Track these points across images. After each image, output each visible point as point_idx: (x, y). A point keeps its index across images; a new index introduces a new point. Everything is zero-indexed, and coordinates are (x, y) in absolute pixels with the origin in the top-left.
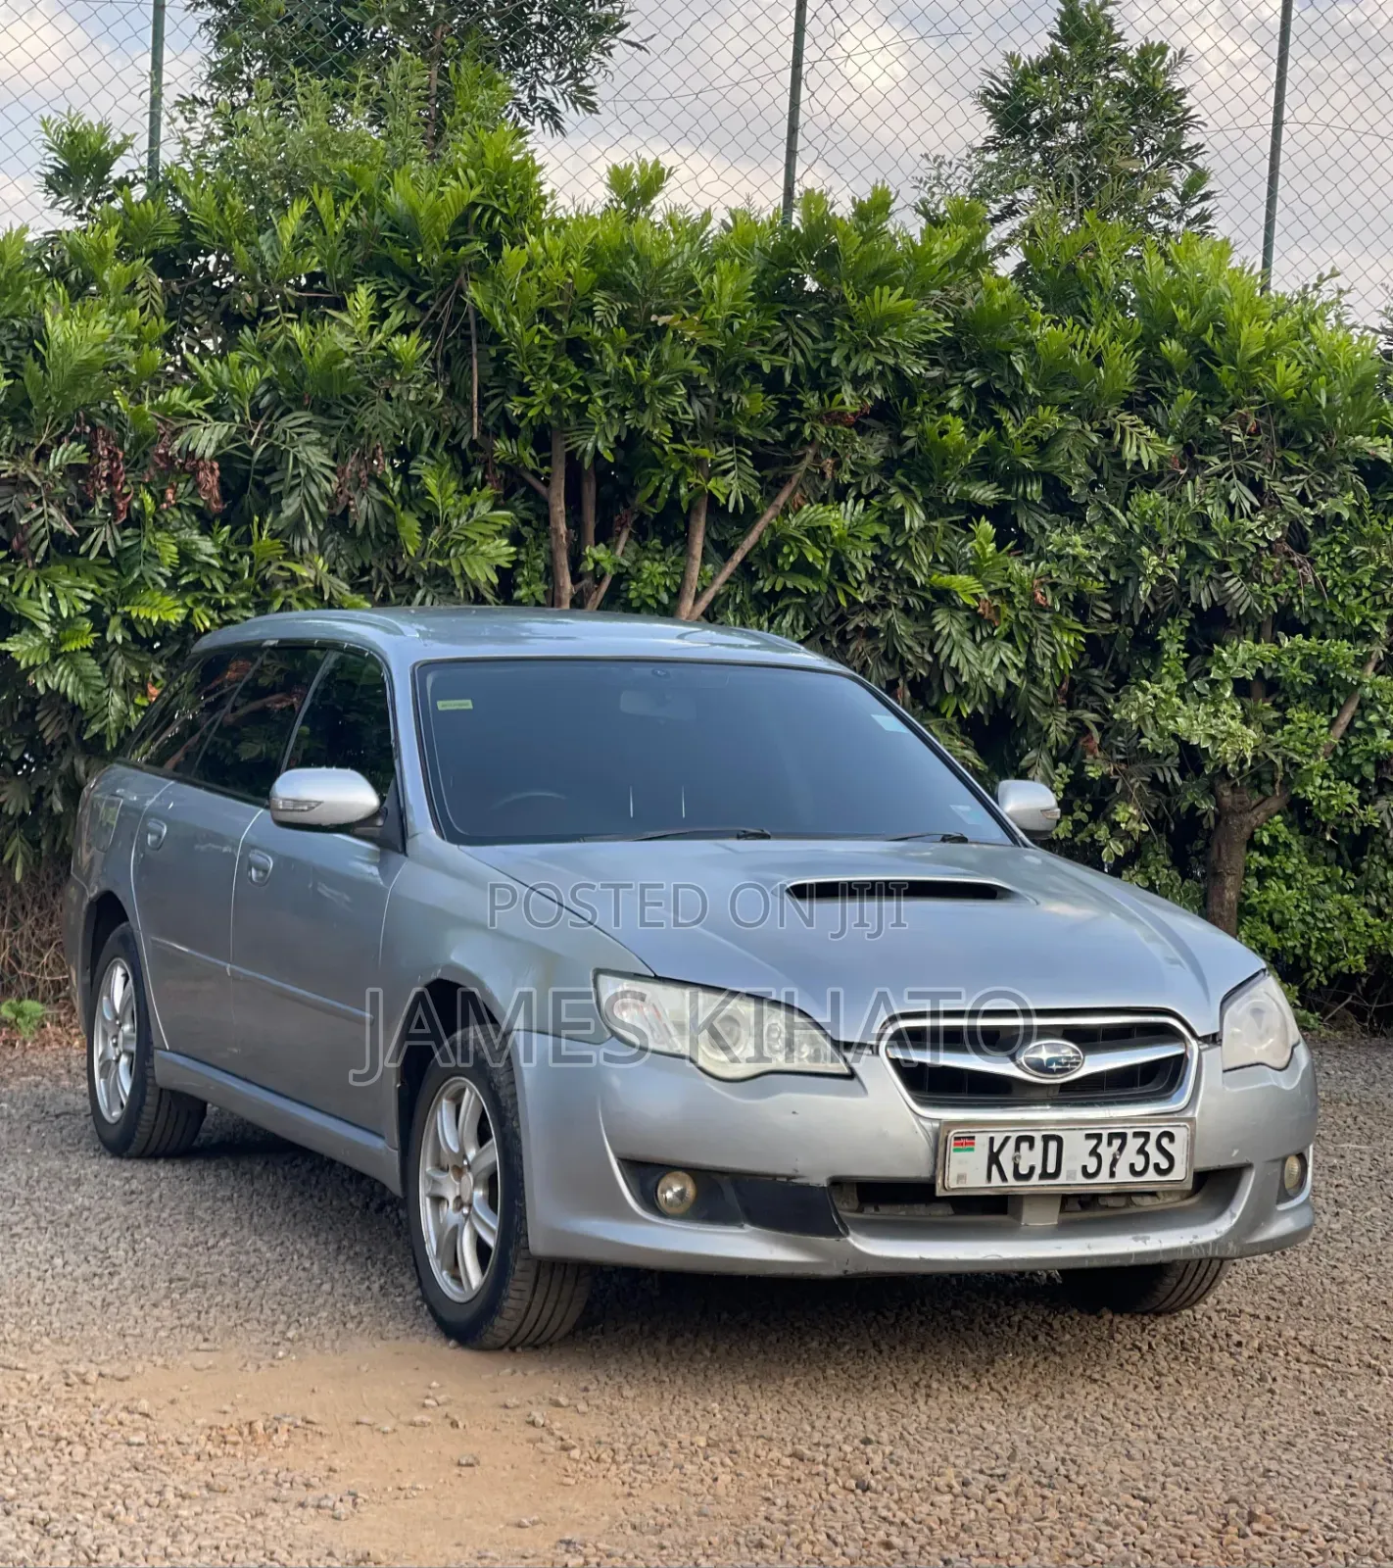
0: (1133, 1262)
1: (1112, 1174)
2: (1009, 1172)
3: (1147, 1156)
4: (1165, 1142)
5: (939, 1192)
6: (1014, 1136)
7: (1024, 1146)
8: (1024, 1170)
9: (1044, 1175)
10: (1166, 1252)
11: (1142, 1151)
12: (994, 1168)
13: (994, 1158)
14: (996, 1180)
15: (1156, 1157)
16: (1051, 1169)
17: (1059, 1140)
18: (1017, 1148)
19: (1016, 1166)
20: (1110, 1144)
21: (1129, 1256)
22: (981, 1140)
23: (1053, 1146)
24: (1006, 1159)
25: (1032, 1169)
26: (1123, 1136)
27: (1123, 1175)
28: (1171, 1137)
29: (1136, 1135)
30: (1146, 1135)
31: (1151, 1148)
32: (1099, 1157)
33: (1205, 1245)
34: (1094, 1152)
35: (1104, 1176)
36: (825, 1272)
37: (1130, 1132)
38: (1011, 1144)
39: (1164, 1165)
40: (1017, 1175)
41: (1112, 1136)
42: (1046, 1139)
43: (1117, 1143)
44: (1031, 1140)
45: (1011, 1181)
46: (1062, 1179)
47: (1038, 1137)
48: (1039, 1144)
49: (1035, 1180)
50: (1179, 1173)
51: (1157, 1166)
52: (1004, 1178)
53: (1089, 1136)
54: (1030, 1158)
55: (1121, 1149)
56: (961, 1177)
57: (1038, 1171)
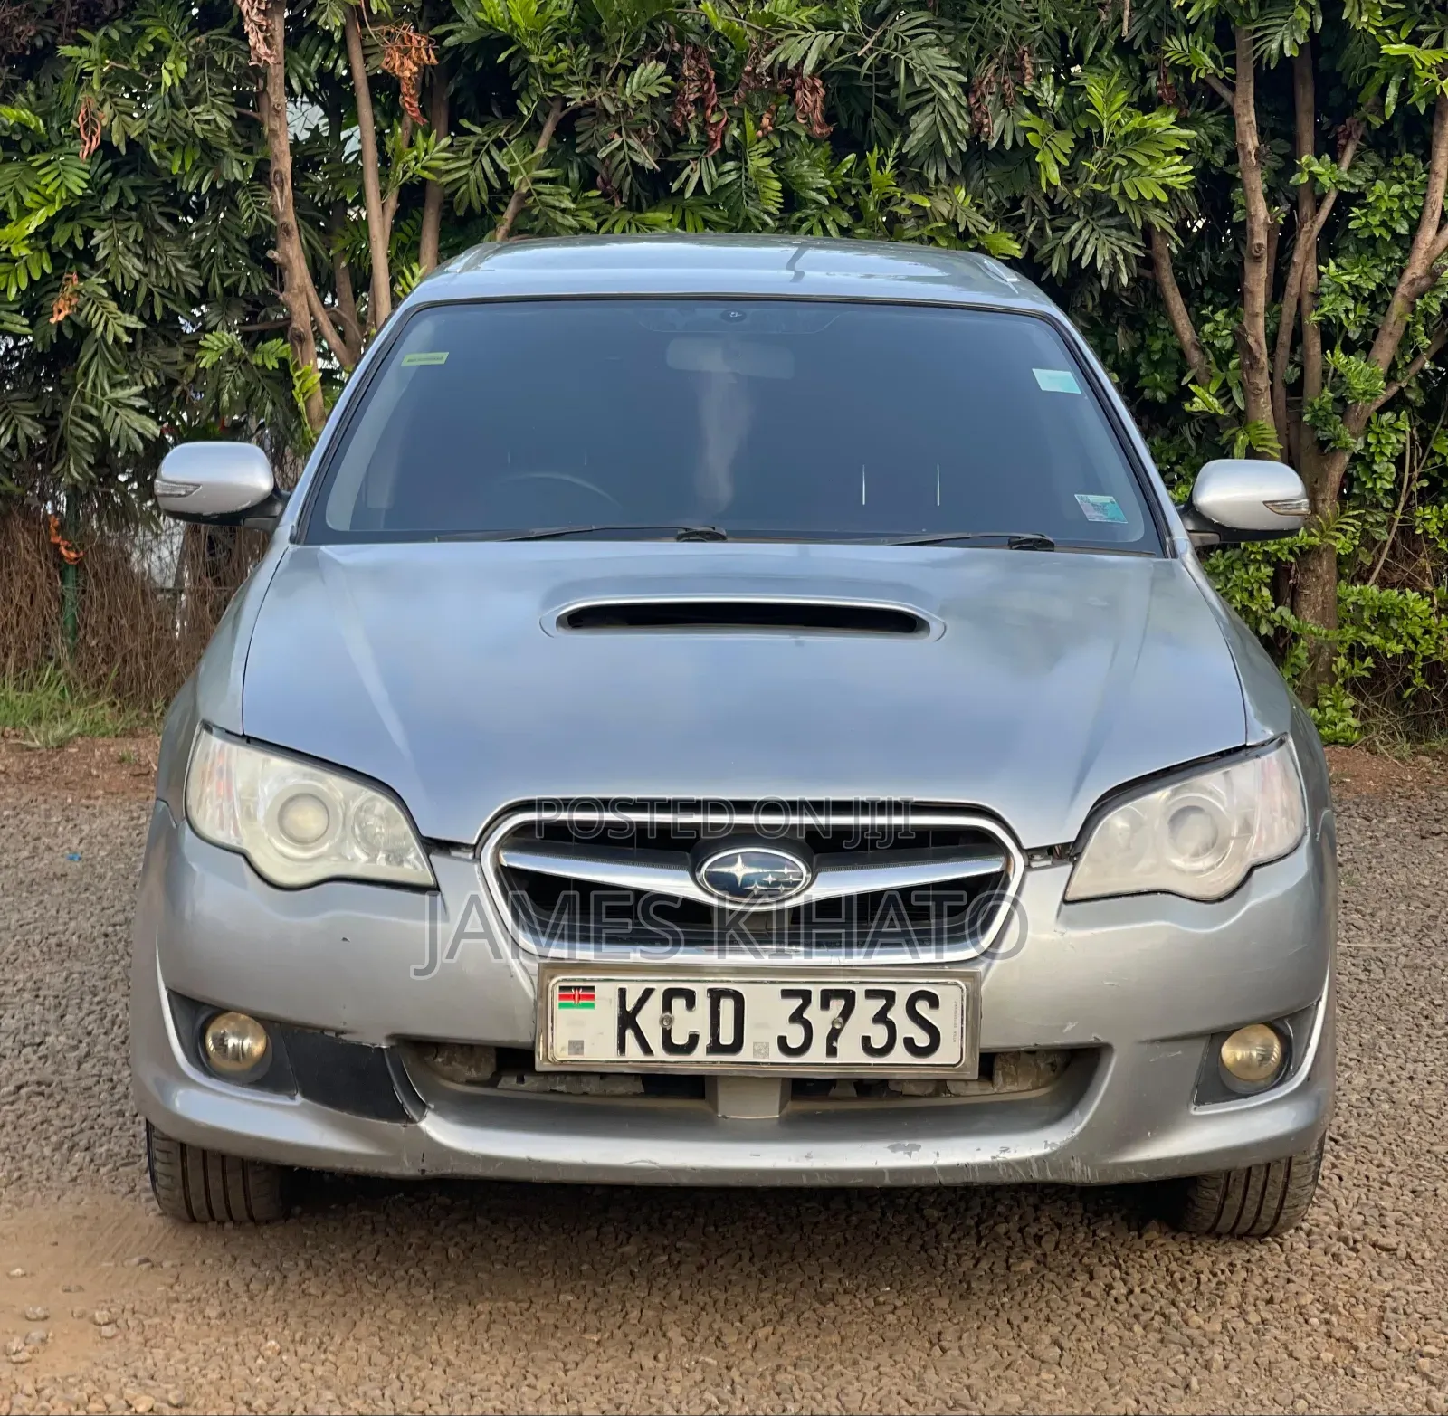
0: (887, 1181)
1: (832, 1051)
2: (655, 1041)
3: (891, 1027)
4: (922, 1007)
5: (540, 1065)
6: (660, 989)
7: (679, 1004)
8: (679, 1039)
9: (715, 1047)
10: (945, 1170)
11: (881, 1017)
12: (630, 1034)
13: (627, 1020)
14: (634, 1052)
15: (906, 1028)
16: (727, 1037)
17: (738, 999)
18: (667, 1007)
19: (667, 1034)
20: (825, 1005)
21: (879, 1173)
22: (606, 992)
23: (727, 1006)
24: (649, 1020)
25: (694, 1039)
26: (849, 997)
27: (850, 1052)
28: (934, 1001)
29: (871, 994)
30: (890, 997)
31: (898, 1014)
32: (808, 1027)
33: (1024, 1163)
34: (797, 1017)
35: (817, 1053)
36: (394, 1171)
37: (860, 991)
38: (656, 1002)
39: (922, 1040)
40: (669, 1046)
41: (827, 997)
42: (716, 996)
43: (837, 1005)
44: (690, 998)
45: (660, 1054)
46: (745, 1055)
47: (701, 991)
48: (703, 1003)
49: (700, 1054)
50: (950, 1052)
51: (909, 1043)
52: (647, 1049)
53: (787, 994)
54: (691, 1021)
55: (846, 1014)
56: (577, 1046)
57: (705, 1040)
